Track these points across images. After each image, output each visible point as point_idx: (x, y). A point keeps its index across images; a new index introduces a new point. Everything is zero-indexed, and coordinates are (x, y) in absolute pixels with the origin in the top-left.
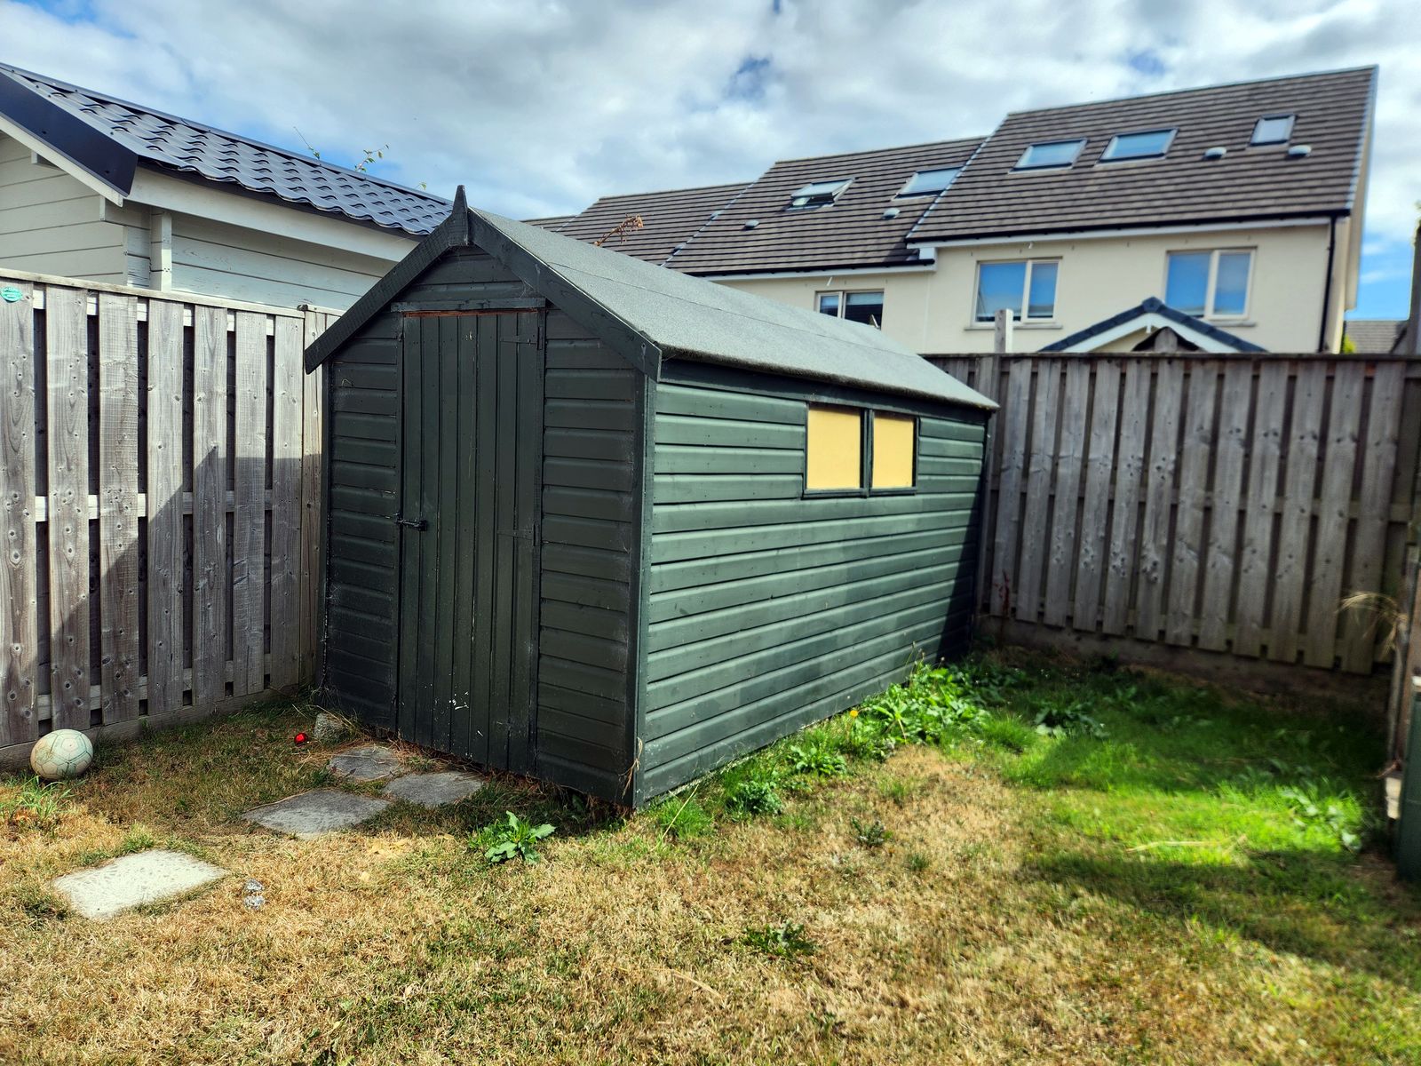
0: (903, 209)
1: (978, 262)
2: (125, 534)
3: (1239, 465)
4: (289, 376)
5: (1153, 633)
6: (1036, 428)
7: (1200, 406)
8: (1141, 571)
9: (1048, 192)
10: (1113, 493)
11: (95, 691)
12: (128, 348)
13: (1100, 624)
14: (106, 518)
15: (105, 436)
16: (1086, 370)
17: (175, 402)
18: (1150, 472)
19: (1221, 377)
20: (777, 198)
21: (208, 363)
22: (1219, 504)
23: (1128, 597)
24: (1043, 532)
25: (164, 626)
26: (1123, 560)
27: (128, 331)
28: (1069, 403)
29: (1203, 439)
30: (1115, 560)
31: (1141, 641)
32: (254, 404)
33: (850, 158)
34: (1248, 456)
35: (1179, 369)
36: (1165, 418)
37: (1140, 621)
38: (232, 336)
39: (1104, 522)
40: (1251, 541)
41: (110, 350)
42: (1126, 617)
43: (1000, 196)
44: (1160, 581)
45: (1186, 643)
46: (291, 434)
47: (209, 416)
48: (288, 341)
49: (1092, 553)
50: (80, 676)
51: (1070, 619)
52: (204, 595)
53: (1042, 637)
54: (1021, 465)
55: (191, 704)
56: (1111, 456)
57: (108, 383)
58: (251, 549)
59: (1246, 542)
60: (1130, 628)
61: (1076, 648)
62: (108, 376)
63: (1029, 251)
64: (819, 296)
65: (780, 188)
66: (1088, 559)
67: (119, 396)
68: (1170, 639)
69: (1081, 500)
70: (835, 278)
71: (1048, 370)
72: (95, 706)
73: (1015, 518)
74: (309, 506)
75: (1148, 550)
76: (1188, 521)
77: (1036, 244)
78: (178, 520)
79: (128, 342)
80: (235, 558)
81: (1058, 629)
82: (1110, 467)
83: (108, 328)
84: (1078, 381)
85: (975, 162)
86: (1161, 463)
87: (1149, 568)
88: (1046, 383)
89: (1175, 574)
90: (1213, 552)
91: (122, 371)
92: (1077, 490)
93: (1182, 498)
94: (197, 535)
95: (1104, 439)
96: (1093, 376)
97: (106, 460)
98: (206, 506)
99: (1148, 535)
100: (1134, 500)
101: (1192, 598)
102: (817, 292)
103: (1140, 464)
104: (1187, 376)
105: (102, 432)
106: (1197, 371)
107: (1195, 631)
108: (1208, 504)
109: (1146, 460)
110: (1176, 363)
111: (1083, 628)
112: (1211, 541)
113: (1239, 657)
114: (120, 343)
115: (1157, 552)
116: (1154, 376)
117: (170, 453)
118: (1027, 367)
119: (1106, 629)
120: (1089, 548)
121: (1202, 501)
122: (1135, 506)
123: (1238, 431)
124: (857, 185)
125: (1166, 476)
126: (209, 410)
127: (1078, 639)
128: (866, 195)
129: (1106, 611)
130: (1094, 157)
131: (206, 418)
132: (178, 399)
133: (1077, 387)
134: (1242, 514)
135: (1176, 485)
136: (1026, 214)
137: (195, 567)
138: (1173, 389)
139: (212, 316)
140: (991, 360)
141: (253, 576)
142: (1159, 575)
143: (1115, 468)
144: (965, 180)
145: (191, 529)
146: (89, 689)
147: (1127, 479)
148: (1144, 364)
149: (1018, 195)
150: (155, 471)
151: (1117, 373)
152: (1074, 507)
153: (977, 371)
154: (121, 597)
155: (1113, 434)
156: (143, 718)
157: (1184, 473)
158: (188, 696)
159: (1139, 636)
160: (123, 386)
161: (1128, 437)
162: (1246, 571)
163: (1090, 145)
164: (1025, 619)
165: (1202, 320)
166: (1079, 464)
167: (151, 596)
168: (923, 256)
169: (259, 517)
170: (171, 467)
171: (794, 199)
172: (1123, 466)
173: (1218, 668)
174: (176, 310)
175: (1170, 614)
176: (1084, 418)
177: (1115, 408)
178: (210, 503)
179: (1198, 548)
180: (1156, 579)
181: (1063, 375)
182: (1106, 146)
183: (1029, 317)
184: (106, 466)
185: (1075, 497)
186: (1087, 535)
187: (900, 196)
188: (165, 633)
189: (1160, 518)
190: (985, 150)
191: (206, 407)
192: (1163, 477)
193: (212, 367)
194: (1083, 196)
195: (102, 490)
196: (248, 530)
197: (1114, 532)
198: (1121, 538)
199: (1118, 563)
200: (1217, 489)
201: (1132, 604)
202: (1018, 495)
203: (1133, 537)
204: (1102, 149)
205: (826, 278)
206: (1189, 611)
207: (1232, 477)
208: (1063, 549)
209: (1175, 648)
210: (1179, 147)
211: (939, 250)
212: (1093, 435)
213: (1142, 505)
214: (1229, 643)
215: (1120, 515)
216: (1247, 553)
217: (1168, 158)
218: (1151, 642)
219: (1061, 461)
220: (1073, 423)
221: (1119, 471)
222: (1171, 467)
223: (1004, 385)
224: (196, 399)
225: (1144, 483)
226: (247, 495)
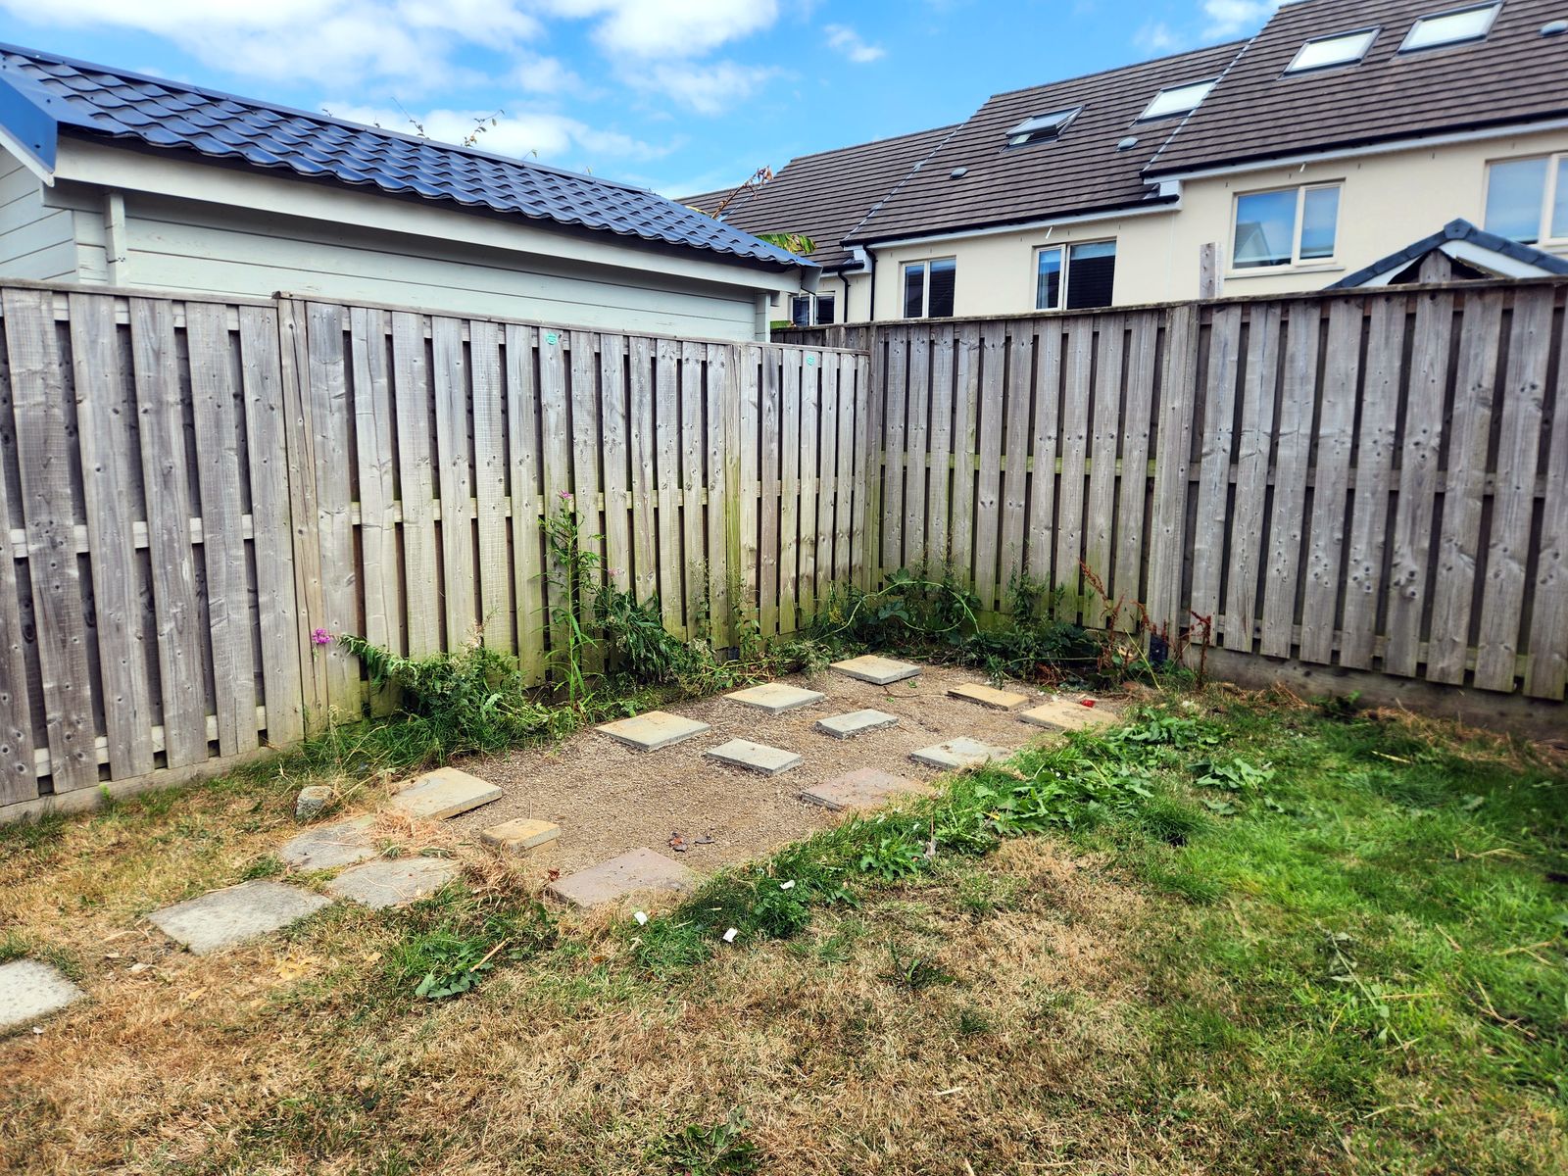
0: (1141, 137)
1: (1235, 194)
2: (62, 574)
3: (1535, 436)
4: (264, 378)
5: (1409, 667)
6: (1247, 398)
7: (1476, 356)
8: (1392, 584)
9: (1328, 98)
10: (1352, 479)
11: (41, 755)
12: (46, 353)
13: (1336, 654)
14: (36, 556)
15: (26, 459)
16: (1315, 315)
17: (113, 416)
18: (1405, 449)
19: (1507, 314)
20: (991, 139)
21: (153, 367)
22: (1503, 490)
23: (1374, 618)
24: (1258, 534)
25: (123, 679)
26: (1367, 570)
27: (44, 333)
28: (1292, 361)
29: (1483, 402)
30: (1357, 569)
31: (1393, 677)
32: (217, 414)
33: (1081, 82)
34: (1547, 422)
35: (1446, 307)
36: (1427, 376)
37: (1391, 650)
38: (181, 332)
39: (1342, 519)
40: (1552, 541)
41: (21, 356)
42: (1372, 646)
43: (1265, 109)
44: (1419, 597)
45: (1458, 681)
46: (270, 448)
47: (160, 430)
48: (259, 336)
49: (1325, 561)
50: (21, 739)
51: (1295, 648)
52: (171, 640)
53: (1256, 671)
54: (1228, 447)
55: (166, 767)
56: (1350, 430)
57: (23, 397)
58: (228, 585)
59: (1543, 543)
60: (1377, 660)
61: (1304, 686)
62: (22, 388)
63: (1302, 173)
64: (1038, 251)
65: (994, 127)
66: (1319, 570)
67: (40, 412)
68: (1433, 675)
69: (1309, 491)
70: (1055, 228)
71: (1263, 320)
72: (42, 772)
73: (1222, 517)
74: (300, 532)
75: (1402, 556)
76: (1460, 518)
77: (1310, 165)
78: (129, 556)
79: (45, 346)
80: (210, 596)
81: (1282, 661)
82: (1349, 445)
83: (18, 332)
84: (1303, 330)
85: (1234, 70)
86: (1420, 438)
87: (1403, 582)
88: (1261, 337)
89: (1440, 587)
90: (1495, 555)
91: (39, 382)
92: (1304, 478)
93: (1451, 484)
94: (156, 571)
95: (1340, 408)
96: (1324, 322)
97: (29, 487)
98: (166, 537)
99: (1401, 536)
100: (1382, 488)
101: (1465, 619)
102: (1035, 247)
103: (1391, 439)
104: (1458, 315)
105: (20, 456)
106: (1473, 309)
107: (1469, 665)
108: (1489, 491)
109: (1399, 434)
110: (1441, 298)
111: (1313, 660)
112: (1493, 541)
113: (1533, 700)
114: (34, 347)
115: (1415, 559)
116: (1411, 318)
117: (112, 477)
118: (1235, 316)
119: (1345, 661)
120: (1320, 554)
121: (1480, 486)
122: (1384, 498)
123: (1533, 387)
124: (1088, 114)
125: (1427, 454)
126: (159, 423)
127: (1307, 674)
128: (1097, 125)
129: (1345, 636)
130: (1391, 48)
131: (156, 433)
132: (116, 412)
133: (1303, 339)
134: (1538, 503)
135: (1443, 464)
136: (1298, 128)
137: (157, 609)
138: (1437, 335)
139: (152, 310)
140: (1186, 309)
141: (234, 616)
142: (1418, 590)
143: (1355, 447)
144: (1221, 93)
145: (149, 565)
146: (33, 753)
147: (1374, 458)
148: (1396, 301)
149: (1288, 105)
150: (94, 499)
151: (1357, 317)
152: (1301, 501)
153: (1168, 325)
154: (64, 647)
155: (1352, 400)
156: (103, 784)
157: (1454, 449)
158: (161, 758)
159: (1389, 671)
160: (41, 399)
161: (1373, 404)
162: (1544, 582)
163: (1384, 35)
164: (1236, 647)
165: (1532, 247)
166: (1306, 443)
167: (102, 644)
168: (1163, 193)
169: (238, 548)
170: (115, 493)
171: (1010, 137)
172: (1366, 443)
173: (1502, 714)
174: (104, 306)
175: (1434, 641)
176: (1313, 381)
177: (1356, 365)
178: (170, 532)
179: (1474, 552)
180: (1413, 594)
181: (1284, 324)
182: (1407, 33)
183: (1302, 258)
184: (30, 495)
185: (1301, 488)
186: (1318, 537)
187: (1140, 121)
188: (124, 686)
189: (1419, 512)
190: (1248, 55)
191: (154, 421)
192: (1423, 456)
193: (159, 372)
194: (1374, 99)
195: (27, 523)
196: (224, 564)
197: (1355, 533)
198: (1365, 540)
199: (1360, 573)
200: (1502, 470)
201: (1380, 628)
202: (1225, 487)
203: (1381, 538)
204: (1401, 38)
205: (1045, 229)
206: (1461, 638)
207: (1524, 452)
208: (1285, 556)
209: (1441, 687)
210: (1506, 25)
211: (1185, 184)
212: (1325, 403)
213: (1394, 495)
214: (1519, 680)
215: (1363, 510)
216: (1545, 556)
217: (1489, 41)
218: (1406, 679)
219: (1281, 440)
220: (1297, 387)
221: (1361, 449)
222: (1435, 442)
223: (1204, 342)
224: (141, 410)
225: (1396, 463)
226: (218, 524)
